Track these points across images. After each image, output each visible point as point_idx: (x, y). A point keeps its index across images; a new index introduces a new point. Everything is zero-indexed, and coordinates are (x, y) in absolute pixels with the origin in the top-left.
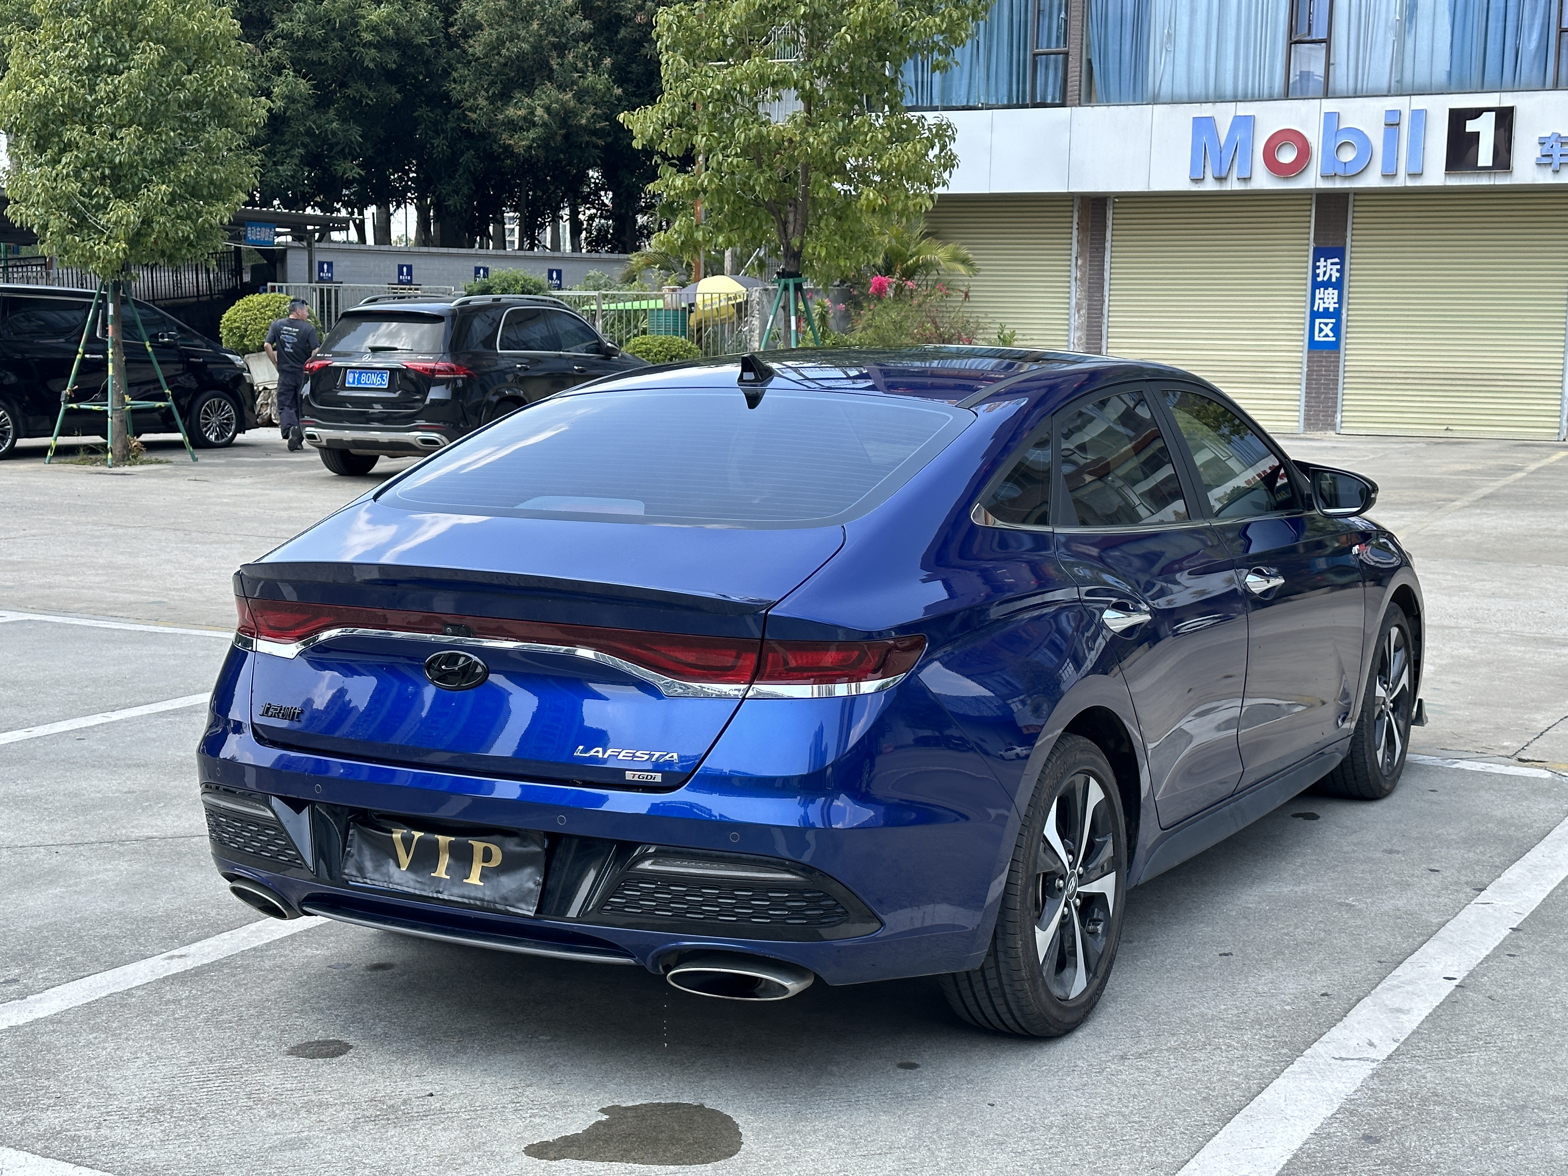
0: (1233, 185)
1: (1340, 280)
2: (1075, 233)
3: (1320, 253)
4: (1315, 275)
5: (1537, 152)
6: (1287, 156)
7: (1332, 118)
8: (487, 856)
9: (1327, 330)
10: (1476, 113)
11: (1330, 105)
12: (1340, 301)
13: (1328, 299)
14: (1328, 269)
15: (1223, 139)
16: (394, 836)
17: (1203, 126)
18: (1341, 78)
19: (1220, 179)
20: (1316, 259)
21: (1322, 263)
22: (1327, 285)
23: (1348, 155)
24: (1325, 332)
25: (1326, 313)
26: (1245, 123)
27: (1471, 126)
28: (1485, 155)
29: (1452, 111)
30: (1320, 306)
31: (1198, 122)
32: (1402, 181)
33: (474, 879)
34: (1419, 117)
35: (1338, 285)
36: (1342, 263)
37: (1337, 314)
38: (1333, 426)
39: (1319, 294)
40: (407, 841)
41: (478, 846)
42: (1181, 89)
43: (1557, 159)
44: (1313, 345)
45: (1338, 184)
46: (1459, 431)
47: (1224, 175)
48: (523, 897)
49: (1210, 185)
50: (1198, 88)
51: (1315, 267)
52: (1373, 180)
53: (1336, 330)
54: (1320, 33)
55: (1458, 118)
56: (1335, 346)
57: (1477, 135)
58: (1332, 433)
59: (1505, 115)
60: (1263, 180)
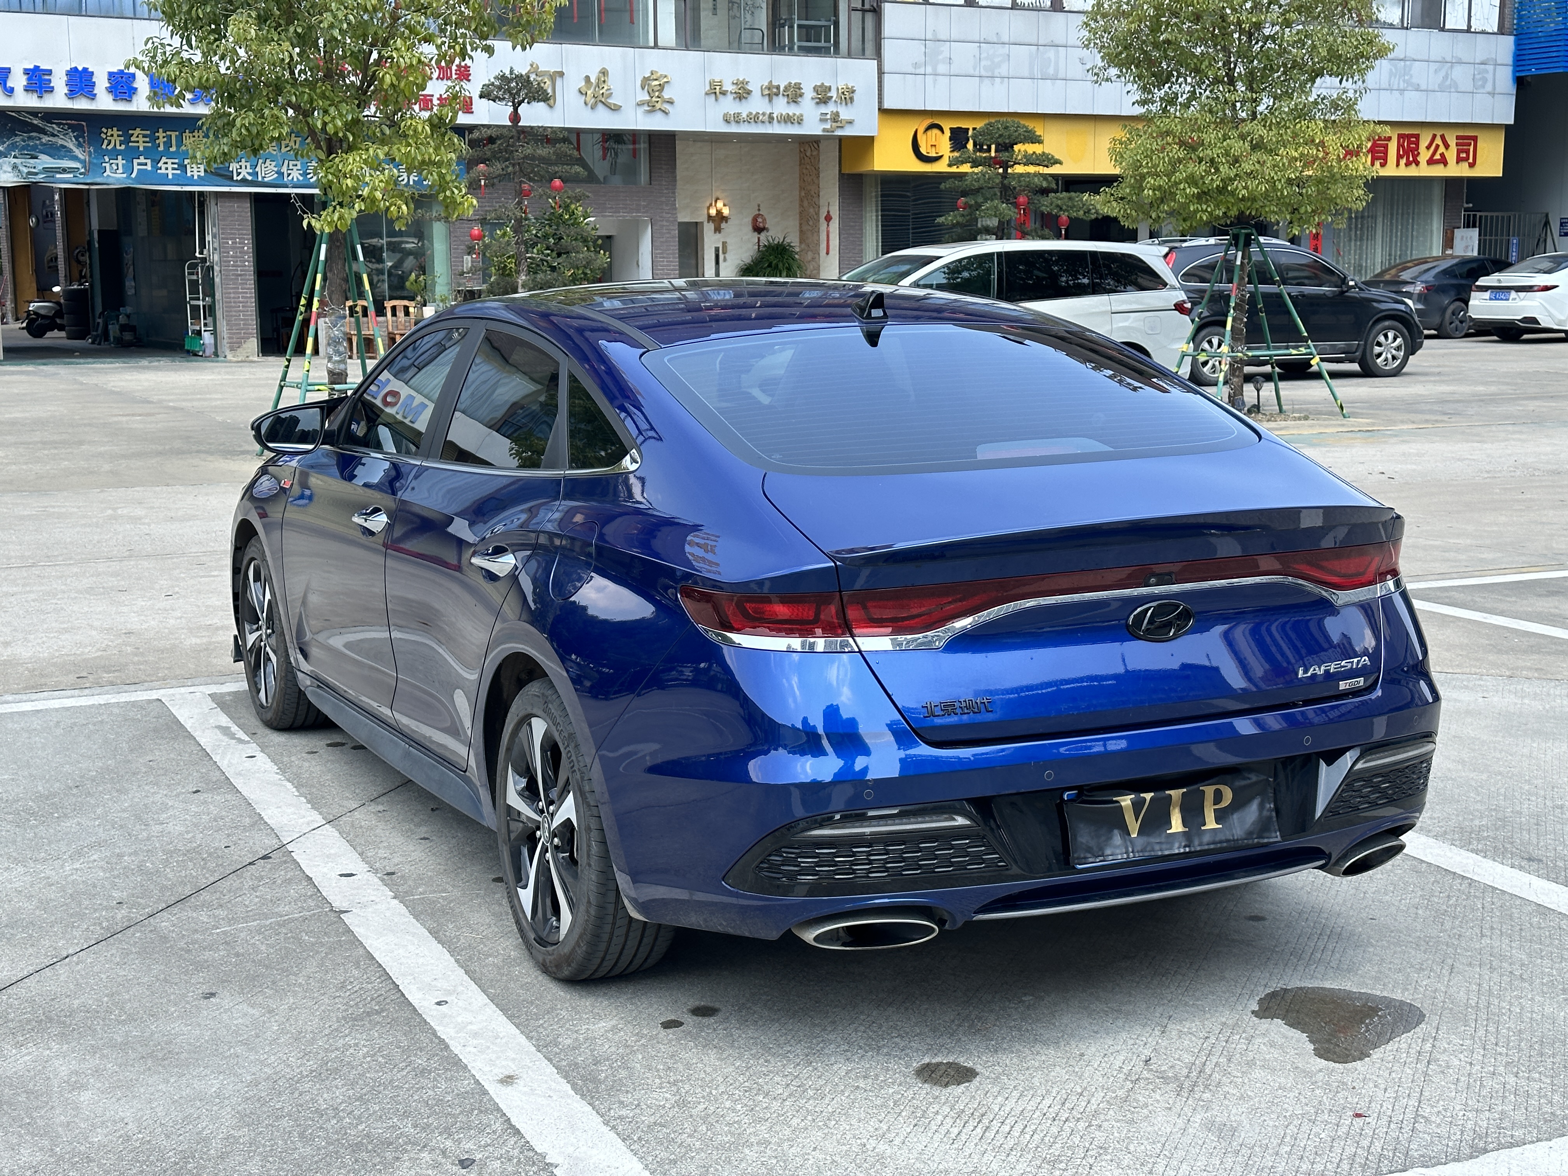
8: (1218, 797)
16: (1123, 804)
33: (1211, 824)
40: (1137, 806)
41: (1209, 791)
48: (1263, 826)
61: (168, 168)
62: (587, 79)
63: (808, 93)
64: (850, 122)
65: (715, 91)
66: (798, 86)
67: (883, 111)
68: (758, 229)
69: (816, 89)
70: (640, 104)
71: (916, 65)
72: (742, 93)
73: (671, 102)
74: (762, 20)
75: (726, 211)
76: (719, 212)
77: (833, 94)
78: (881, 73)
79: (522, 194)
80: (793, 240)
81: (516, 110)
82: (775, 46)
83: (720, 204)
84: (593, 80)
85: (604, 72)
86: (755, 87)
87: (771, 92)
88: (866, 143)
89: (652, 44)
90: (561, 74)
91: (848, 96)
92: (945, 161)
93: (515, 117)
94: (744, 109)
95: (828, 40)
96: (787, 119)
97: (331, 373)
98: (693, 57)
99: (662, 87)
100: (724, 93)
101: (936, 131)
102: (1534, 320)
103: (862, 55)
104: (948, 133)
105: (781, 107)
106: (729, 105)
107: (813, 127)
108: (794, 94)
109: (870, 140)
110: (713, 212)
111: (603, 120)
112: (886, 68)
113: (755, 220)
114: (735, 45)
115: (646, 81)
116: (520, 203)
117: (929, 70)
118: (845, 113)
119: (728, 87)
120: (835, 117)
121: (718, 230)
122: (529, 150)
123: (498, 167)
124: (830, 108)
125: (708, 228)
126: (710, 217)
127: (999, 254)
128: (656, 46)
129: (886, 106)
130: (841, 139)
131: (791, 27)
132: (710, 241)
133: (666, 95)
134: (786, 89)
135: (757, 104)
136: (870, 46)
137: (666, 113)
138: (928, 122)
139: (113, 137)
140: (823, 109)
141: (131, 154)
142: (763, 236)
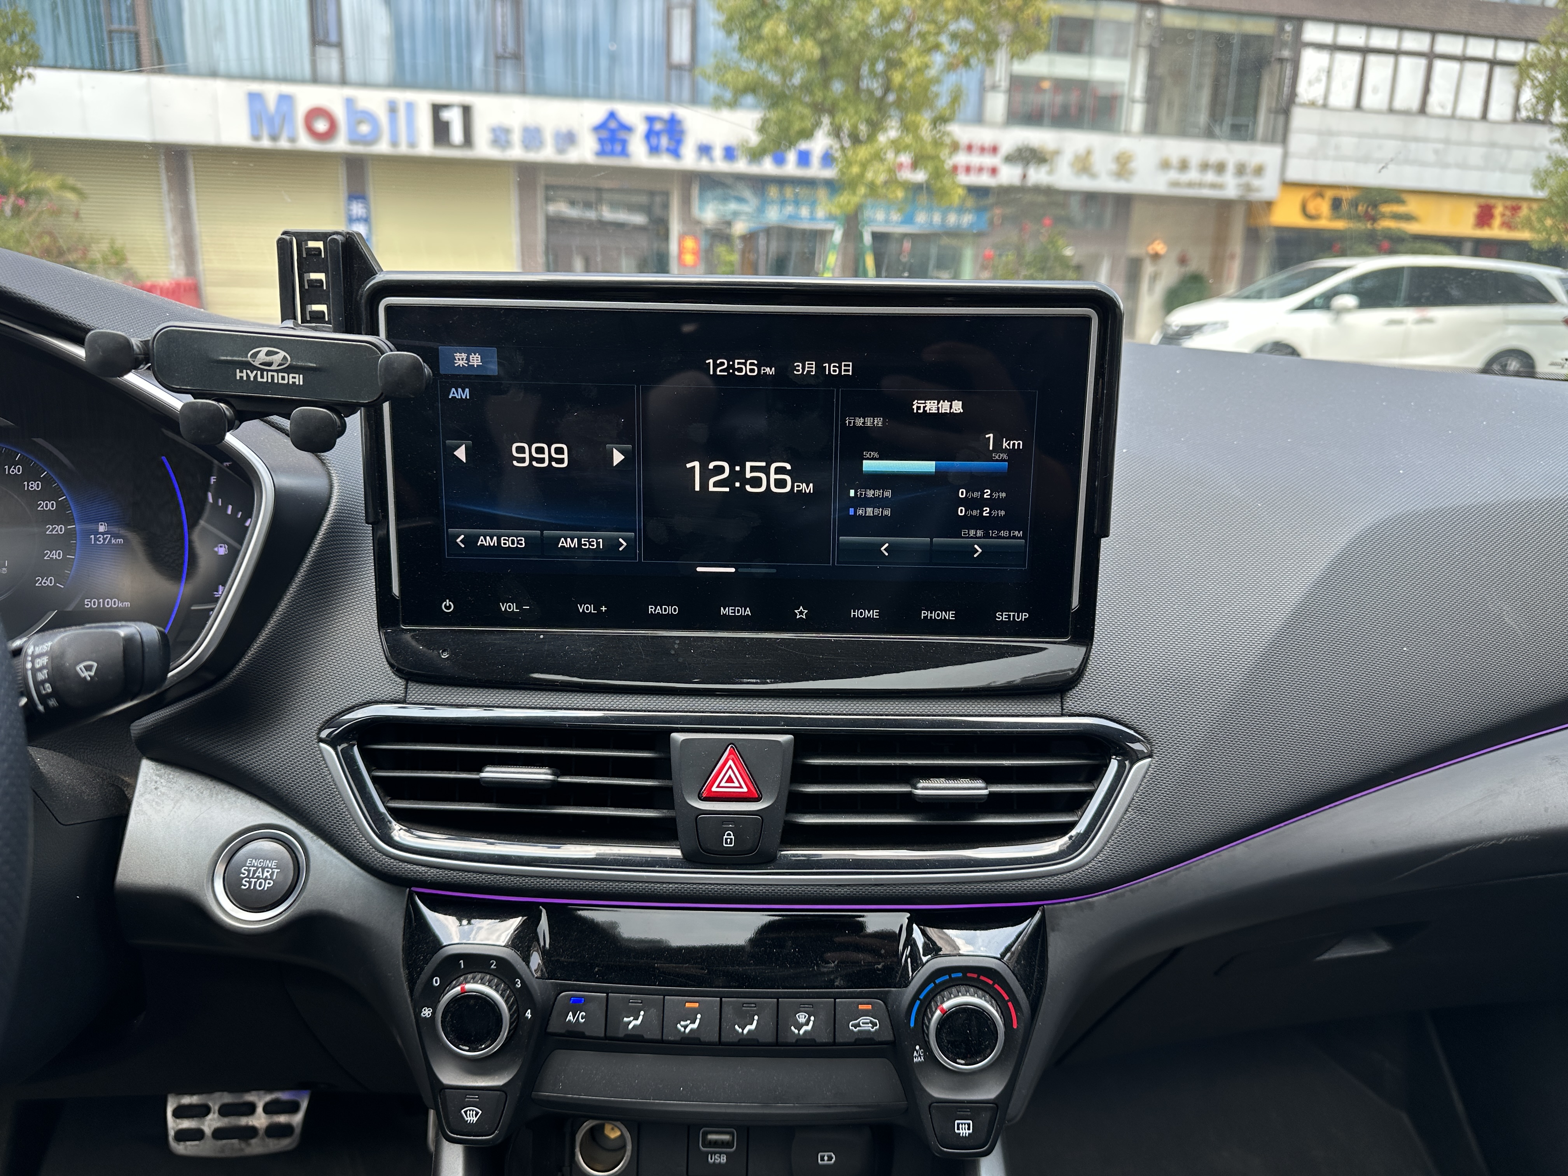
0: (284, 144)
1: (369, 218)
2: (162, 174)
3: (353, 199)
4: (350, 214)
5: (489, 136)
6: (321, 126)
7: (350, 103)
10: (448, 107)
11: (348, 92)
12: (369, 232)
14: (358, 209)
15: (272, 110)
17: (254, 98)
18: (353, 72)
19: (274, 140)
20: (350, 204)
21: (354, 206)
22: (359, 221)
23: (364, 129)
26: (286, 100)
27: (446, 115)
28: (456, 136)
29: (432, 104)
31: (251, 95)
32: (403, 149)
34: (410, 106)
35: (367, 221)
36: (368, 205)
39: (354, 227)
42: (234, 68)
43: (503, 144)
45: (360, 149)
47: (276, 136)
49: (266, 143)
50: (247, 69)
51: (349, 208)
52: (383, 147)
54: (333, 38)
55: (437, 109)
57: (450, 122)
59: (467, 110)
60: (306, 143)
61: (804, 212)
62: (1077, 155)
63: (1231, 168)
64: (1258, 190)
65: (1165, 165)
66: (1224, 163)
67: (1284, 183)
68: (1183, 263)
69: (1237, 166)
70: (1111, 173)
71: (1311, 151)
72: (1184, 167)
73: (1133, 172)
74: (1203, 118)
75: (1161, 251)
76: (1155, 252)
77: (1248, 169)
78: (1285, 156)
79: (1023, 229)
80: (1206, 271)
81: (1025, 172)
82: (1209, 134)
83: (1157, 246)
84: (1081, 156)
85: (1089, 151)
86: (1192, 162)
87: (1205, 167)
88: (1269, 205)
89: (1124, 132)
90: (1060, 152)
91: (1259, 171)
92: (1325, 219)
93: (1024, 177)
94: (1183, 178)
95: (1248, 132)
96: (1213, 186)
98: (1152, 141)
99: (1128, 161)
100: (1170, 167)
101: (1321, 198)
103: (1273, 142)
104: (1329, 200)
105: (1210, 177)
106: (1173, 175)
107: (1231, 192)
108: (1220, 168)
109: (1271, 203)
110: (1151, 251)
111: (1085, 184)
112: (1289, 153)
113: (1181, 257)
114: (1183, 132)
115: (1117, 157)
117: (1321, 154)
118: (1256, 182)
119: (1173, 162)
120: (1248, 186)
121: (1154, 263)
122: (1030, 198)
123: (1008, 211)
124: (1244, 180)
125: (1147, 262)
126: (1149, 255)
127: (1411, 269)
128: (1127, 133)
129: (1286, 179)
130: (1249, 201)
132: (1148, 270)
133: (1130, 166)
134: (1215, 164)
135: (1193, 175)
136: (1279, 135)
137: (1128, 180)
138: (1316, 191)
139: (773, 192)
140: (1240, 180)
141: (783, 202)
142: (1185, 267)
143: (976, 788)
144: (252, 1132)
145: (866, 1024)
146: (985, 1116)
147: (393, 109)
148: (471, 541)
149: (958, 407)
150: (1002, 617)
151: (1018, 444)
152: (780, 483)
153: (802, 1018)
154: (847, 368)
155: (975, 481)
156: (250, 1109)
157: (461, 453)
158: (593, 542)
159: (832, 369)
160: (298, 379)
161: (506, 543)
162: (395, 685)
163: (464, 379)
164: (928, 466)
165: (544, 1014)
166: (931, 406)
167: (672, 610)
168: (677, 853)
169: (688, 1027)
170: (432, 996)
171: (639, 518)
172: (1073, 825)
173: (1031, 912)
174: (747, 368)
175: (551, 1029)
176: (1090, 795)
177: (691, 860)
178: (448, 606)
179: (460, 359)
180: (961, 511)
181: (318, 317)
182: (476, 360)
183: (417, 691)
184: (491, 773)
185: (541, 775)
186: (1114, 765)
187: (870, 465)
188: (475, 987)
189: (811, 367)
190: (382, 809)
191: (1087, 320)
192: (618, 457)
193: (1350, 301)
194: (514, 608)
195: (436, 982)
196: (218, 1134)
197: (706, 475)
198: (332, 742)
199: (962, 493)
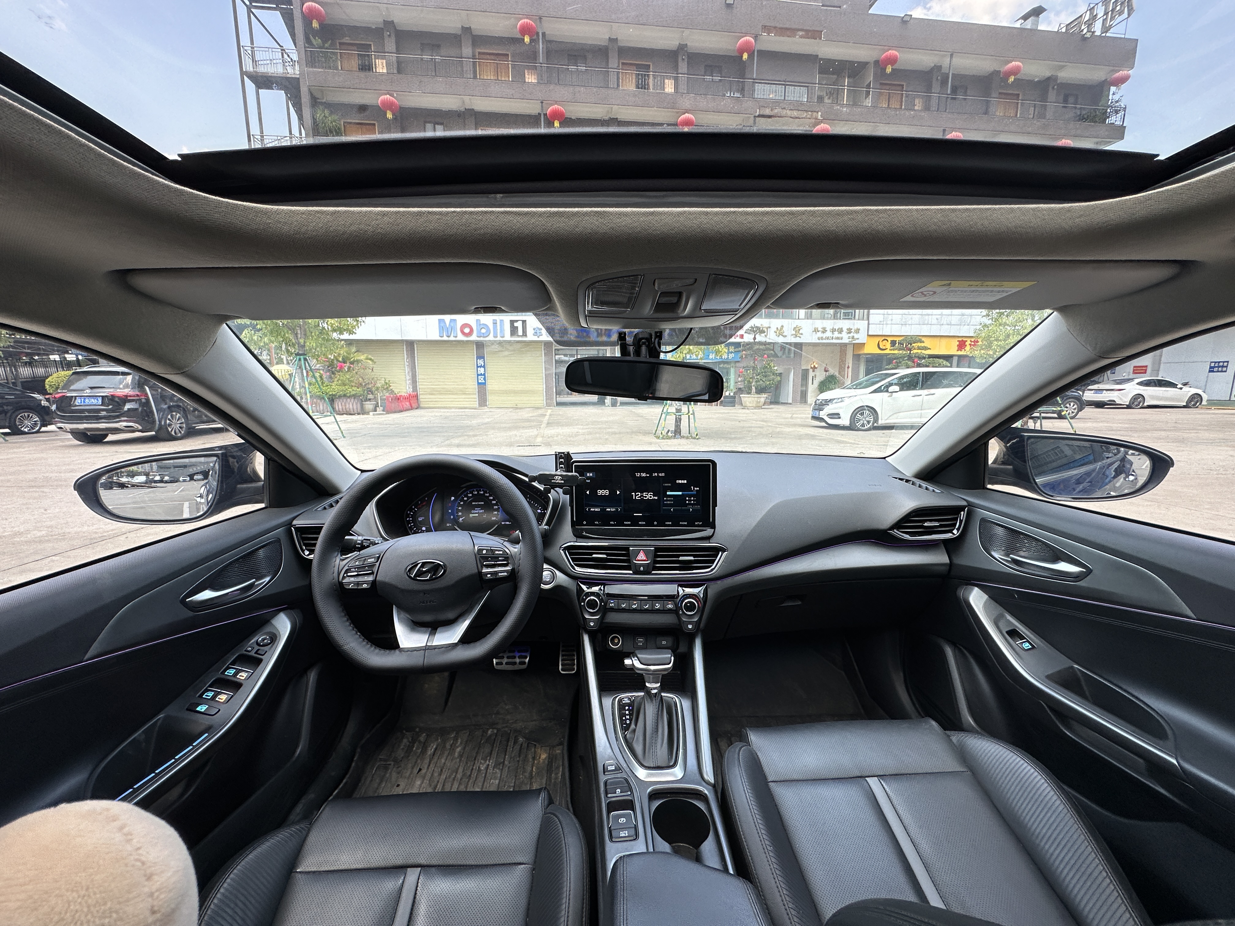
0: (452, 338)
1: (484, 365)
2: (405, 352)
3: (478, 357)
4: (477, 364)
5: (533, 332)
6: (467, 330)
7: (478, 321)
9: (482, 379)
10: (517, 321)
11: (477, 317)
12: (485, 371)
13: (481, 370)
14: (481, 362)
15: (448, 326)
19: (448, 337)
20: (477, 360)
21: (479, 361)
22: (481, 367)
23: (483, 331)
24: (481, 380)
25: (481, 375)
26: (453, 321)
27: (516, 324)
28: (520, 332)
29: (511, 321)
30: (479, 373)
31: (440, 320)
32: (499, 338)
34: (502, 321)
35: (484, 367)
36: (484, 361)
37: (484, 375)
38: (486, 406)
39: (479, 369)
43: (538, 334)
44: (479, 383)
45: (482, 339)
46: (519, 406)
47: (449, 335)
49: (445, 338)
51: (477, 362)
52: (491, 338)
53: (485, 379)
55: (512, 322)
56: (485, 384)
57: (517, 327)
58: (486, 407)
59: (524, 322)
60: (460, 337)
62: (777, 328)
63: (845, 330)
64: (858, 339)
65: (816, 330)
66: (842, 329)
67: (868, 335)
68: (826, 371)
69: (847, 329)
70: (792, 335)
71: (880, 322)
72: (824, 331)
73: (802, 334)
75: (816, 366)
76: (814, 366)
77: (853, 331)
78: (869, 324)
79: (755, 360)
80: (837, 374)
81: (755, 336)
82: (835, 317)
83: (815, 364)
84: (779, 329)
85: (782, 326)
86: (828, 329)
87: (833, 331)
88: (862, 345)
89: (797, 318)
90: (770, 327)
91: (857, 331)
92: (888, 349)
93: (755, 338)
94: (824, 335)
95: (852, 316)
96: (838, 338)
97: (676, 409)
98: (810, 321)
99: (799, 330)
100: (818, 331)
101: (886, 341)
102: (1114, 401)
103: (863, 319)
104: (890, 342)
105: (836, 334)
106: (820, 334)
107: (846, 340)
108: (840, 331)
109: (864, 344)
110: (812, 366)
111: (781, 340)
112: (870, 323)
113: (825, 368)
115: (794, 329)
116: (754, 362)
117: (885, 323)
118: (856, 336)
119: (819, 329)
120: (853, 337)
121: (814, 371)
122: (758, 347)
123: (748, 352)
124: (852, 334)
125: (811, 370)
126: (811, 368)
127: (923, 373)
128: (799, 319)
129: (870, 334)
130: (854, 344)
131: (841, 313)
132: (811, 374)
133: (801, 332)
134: (838, 329)
135: (828, 334)
136: (865, 317)
137: (800, 337)
138: (883, 338)
140: (849, 335)
142: (827, 373)
143: (692, 558)
144: (515, 663)
145: (670, 606)
146: (694, 624)
147: (495, 323)
148: (589, 509)
149: (685, 482)
150: (696, 523)
151: (698, 489)
152: (651, 497)
153: (657, 605)
154: (663, 474)
155: (690, 496)
156: (514, 657)
157: (588, 492)
158: (613, 510)
159: (660, 475)
160: (563, 482)
161: (596, 510)
162: (575, 539)
163: (588, 478)
164: (680, 493)
165: (606, 604)
166: (680, 481)
167: (629, 523)
168: (631, 572)
169: (634, 607)
170: (584, 601)
171: (622, 505)
172: (711, 566)
173: (704, 584)
174: (644, 475)
175: (607, 607)
176: (715, 560)
177: (634, 573)
178: (585, 523)
179: (588, 475)
180: (687, 502)
181: (562, 467)
182: (591, 475)
183: (579, 540)
184: (594, 556)
185: (605, 556)
186: (720, 553)
187: (668, 493)
188: (592, 597)
189: (656, 474)
190: (573, 564)
191: (710, 465)
192: (618, 493)
193: (897, 388)
194: (597, 523)
195: (584, 597)
196: (507, 663)
197: (636, 496)
198: (562, 550)
199: (687, 499)
